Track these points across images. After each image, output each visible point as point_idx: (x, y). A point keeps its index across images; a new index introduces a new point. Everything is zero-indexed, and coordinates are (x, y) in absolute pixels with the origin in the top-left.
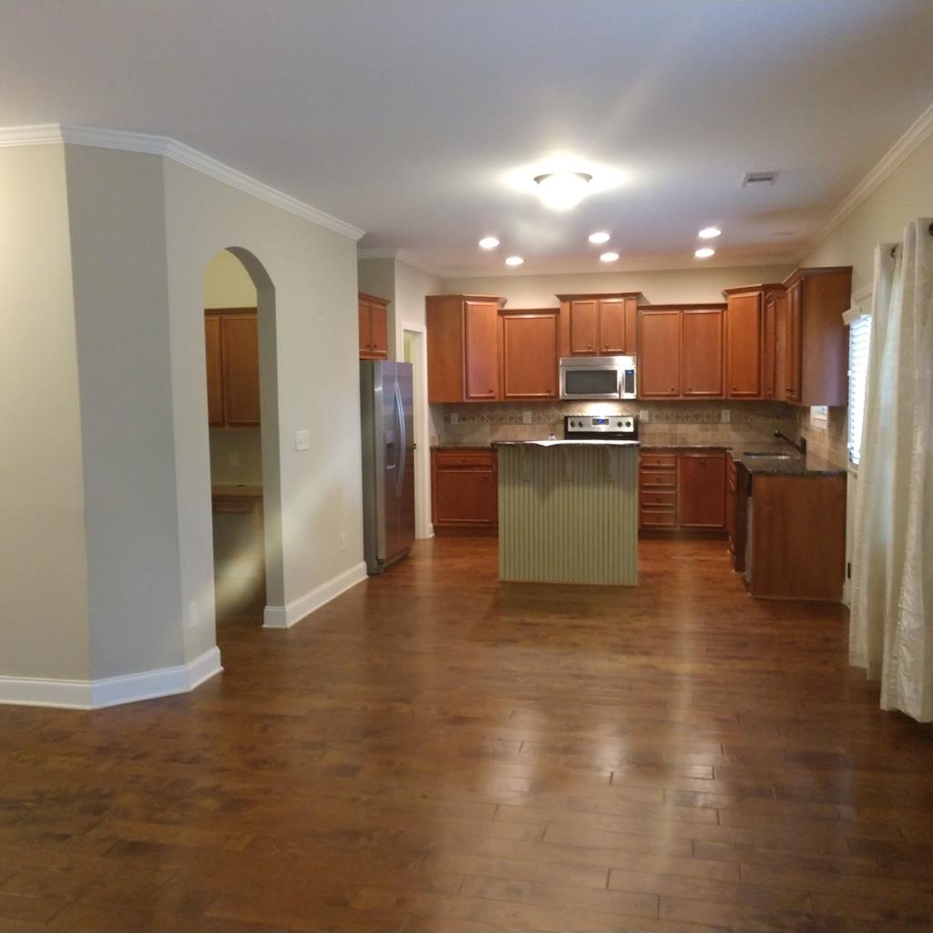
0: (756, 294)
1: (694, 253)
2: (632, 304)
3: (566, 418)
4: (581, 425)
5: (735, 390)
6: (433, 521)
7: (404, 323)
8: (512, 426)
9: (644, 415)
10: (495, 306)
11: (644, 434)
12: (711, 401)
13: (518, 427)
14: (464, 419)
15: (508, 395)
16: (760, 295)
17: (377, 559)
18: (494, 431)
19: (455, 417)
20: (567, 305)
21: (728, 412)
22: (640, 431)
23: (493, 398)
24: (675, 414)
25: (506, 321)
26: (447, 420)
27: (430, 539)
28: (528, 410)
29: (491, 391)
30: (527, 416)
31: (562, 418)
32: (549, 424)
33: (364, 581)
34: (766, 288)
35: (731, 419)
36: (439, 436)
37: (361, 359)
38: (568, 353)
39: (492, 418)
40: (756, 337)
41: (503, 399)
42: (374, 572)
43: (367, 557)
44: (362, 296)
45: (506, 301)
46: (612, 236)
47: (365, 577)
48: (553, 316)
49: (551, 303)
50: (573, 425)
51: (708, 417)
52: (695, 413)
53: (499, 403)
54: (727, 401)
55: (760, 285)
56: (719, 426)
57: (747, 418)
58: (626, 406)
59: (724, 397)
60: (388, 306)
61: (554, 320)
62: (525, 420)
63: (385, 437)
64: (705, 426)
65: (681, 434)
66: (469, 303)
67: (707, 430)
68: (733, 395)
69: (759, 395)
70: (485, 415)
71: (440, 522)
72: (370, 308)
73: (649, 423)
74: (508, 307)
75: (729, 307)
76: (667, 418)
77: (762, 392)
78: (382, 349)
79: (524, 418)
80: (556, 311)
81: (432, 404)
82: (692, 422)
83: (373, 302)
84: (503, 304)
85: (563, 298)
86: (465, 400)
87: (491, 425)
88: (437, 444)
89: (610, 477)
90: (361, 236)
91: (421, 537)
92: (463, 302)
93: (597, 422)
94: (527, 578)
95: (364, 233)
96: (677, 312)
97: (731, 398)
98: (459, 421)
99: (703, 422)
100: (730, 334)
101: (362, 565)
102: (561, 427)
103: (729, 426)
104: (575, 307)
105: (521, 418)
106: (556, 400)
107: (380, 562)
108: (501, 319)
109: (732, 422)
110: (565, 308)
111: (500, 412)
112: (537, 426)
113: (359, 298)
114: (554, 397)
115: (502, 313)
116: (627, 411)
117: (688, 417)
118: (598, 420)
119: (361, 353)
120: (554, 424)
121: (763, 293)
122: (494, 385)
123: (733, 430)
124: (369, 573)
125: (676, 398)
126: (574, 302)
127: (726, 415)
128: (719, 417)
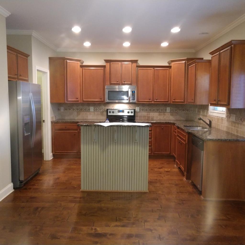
0: (184, 62)
1: (160, 45)
2: (134, 65)
3: (107, 110)
4: (113, 112)
5: (174, 100)
6: (52, 152)
7: (37, 66)
8: (86, 112)
9: (137, 109)
10: (79, 64)
11: (137, 116)
12: (163, 104)
13: (88, 113)
14: (66, 109)
15: (84, 100)
16: (186, 62)
17: (19, 180)
18: (78, 114)
19: (62, 109)
20: (109, 64)
21: (169, 108)
22: (136, 115)
23: (78, 101)
24: (149, 109)
25: (84, 70)
26: (59, 110)
27: (51, 160)
28: (92, 106)
29: (77, 98)
30: (92, 109)
31: (106, 110)
32: (101, 112)
33: (12, 193)
34: (188, 60)
35: (170, 111)
36: (55, 117)
37: (9, 80)
38: (109, 83)
39: (77, 109)
40: (183, 79)
41: (82, 102)
42: (18, 186)
43: (13, 181)
44: (9, 48)
45: (84, 62)
46: (133, 29)
47: (13, 190)
48: (103, 68)
49: (102, 63)
50: (110, 112)
51: (162, 110)
52: (157, 108)
53: (80, 103)
54: (170, 104)
55: (186, 58)
56: (166, 113)
57: (176, 110)
58: (131, 105)
59: (169, 103)
60: (29, 58)
61: (103, 70)
62: (91, 110)
63: (23, 119)
64: (160, 113)
65: (151, 117)
66: (68, 61)
67: (161, 115)
68: (173, 102)
69: (184, 102)
70: (75, 108)
71: (55, 152)
72: (17, 56)
73: (140, 112)
74: (84, 64)
75: (172, 67)
76: (146, 110)
77: (186, 100)
78: (25, 77)
79: (91, 109)
80: (104, 67)
81: (52, 103)
82: (156, 112)
83: (19, 53)
84: (82, 63)
85: (107, 61)
86: (66, 102)
87: (77, 112)
88: (54, 119)
89: (136, 141)
90: (8, 15)
91: (47, 160)
92: (65, 61)
93: (119, 111)
94: (95, 189)
95: (10, 14)
96: (152, 69)
97: (172, 103)
98: (64, 110)
99: (160, 112)
100: (172, 78)
101: (11, 185)
102: (105, 113)
103: (170, 113)
104: (112, 65)
105: (89, 109)
106: (104, 102)
107: (21, 182)
108: (81, 69)
109: (170, 112)
110: (108, 65)
111: (81, 107)
112: (96, 113)
113: (7, 49)
114: (103, 101)
115: (82, 66)
116: (131, 107)
117: (154, 110)
118: (120, 111)
119: (9, 77)
120: (103, 112)
121: (187, 61)
122: (78, 96)
123: (171, 115)
124: (14, 188)
125: (151, 103)
126: (111, 63)
127: (168, 109)
128: (166, 110)
